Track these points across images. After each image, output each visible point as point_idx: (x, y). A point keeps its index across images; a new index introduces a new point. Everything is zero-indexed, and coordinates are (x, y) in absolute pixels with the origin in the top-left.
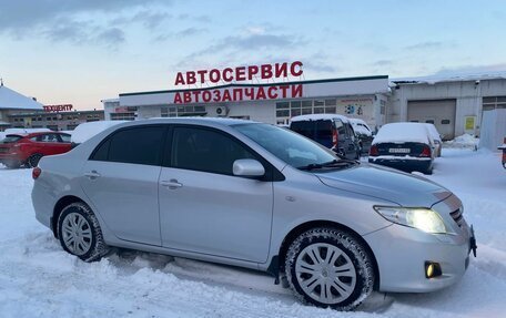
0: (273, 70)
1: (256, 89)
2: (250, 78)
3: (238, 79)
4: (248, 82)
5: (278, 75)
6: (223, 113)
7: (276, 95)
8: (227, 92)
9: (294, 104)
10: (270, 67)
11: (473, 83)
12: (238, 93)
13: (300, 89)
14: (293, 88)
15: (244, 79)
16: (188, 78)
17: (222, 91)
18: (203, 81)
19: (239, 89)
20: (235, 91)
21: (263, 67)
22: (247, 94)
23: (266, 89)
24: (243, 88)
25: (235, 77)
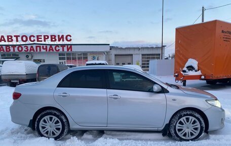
0: (57, 38)
1: (48, 47)
2: (45, 41)
3: (38, 41)
4: (43, 42)
5: (59, 40)
6: (30, 57)
7: (59, 50)
8: (32, 47)
9: (67, 54)
10: (55, 36)
11: (139, 49)
12: (38, 48)
13: (71, 47)
14: (68, 47)
15: (41, 41)
16: (8, 39)
17: (29, 47)
18: (17, 41)
19: (38, 46)
20: (37, 47)
21: (51, 36)
22: (44, 49)
23: (54, 47)
24: (41, 46)
25: (36, 40)
